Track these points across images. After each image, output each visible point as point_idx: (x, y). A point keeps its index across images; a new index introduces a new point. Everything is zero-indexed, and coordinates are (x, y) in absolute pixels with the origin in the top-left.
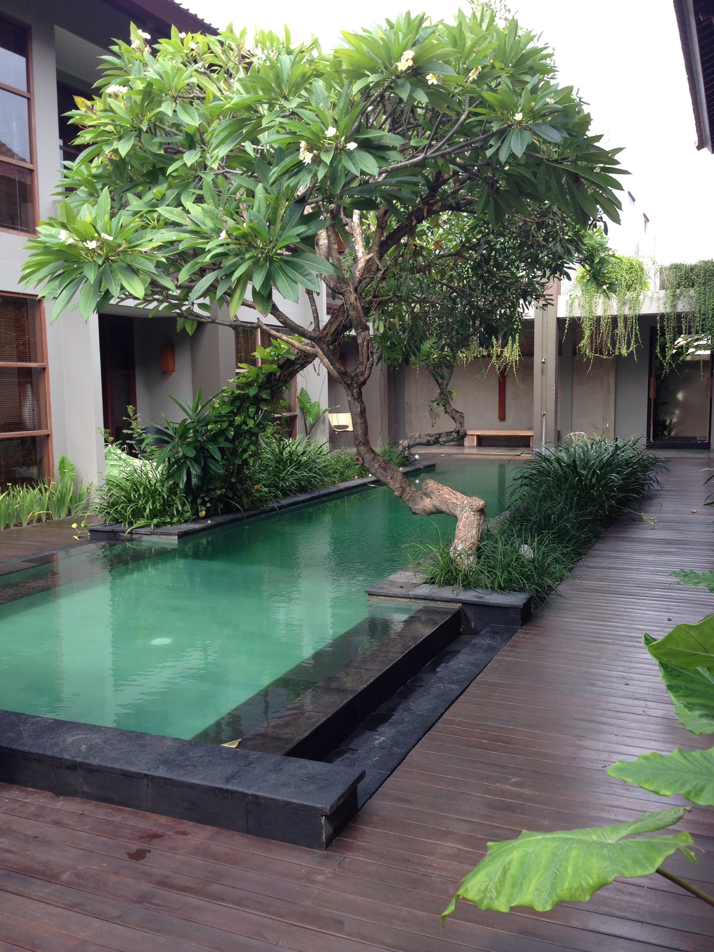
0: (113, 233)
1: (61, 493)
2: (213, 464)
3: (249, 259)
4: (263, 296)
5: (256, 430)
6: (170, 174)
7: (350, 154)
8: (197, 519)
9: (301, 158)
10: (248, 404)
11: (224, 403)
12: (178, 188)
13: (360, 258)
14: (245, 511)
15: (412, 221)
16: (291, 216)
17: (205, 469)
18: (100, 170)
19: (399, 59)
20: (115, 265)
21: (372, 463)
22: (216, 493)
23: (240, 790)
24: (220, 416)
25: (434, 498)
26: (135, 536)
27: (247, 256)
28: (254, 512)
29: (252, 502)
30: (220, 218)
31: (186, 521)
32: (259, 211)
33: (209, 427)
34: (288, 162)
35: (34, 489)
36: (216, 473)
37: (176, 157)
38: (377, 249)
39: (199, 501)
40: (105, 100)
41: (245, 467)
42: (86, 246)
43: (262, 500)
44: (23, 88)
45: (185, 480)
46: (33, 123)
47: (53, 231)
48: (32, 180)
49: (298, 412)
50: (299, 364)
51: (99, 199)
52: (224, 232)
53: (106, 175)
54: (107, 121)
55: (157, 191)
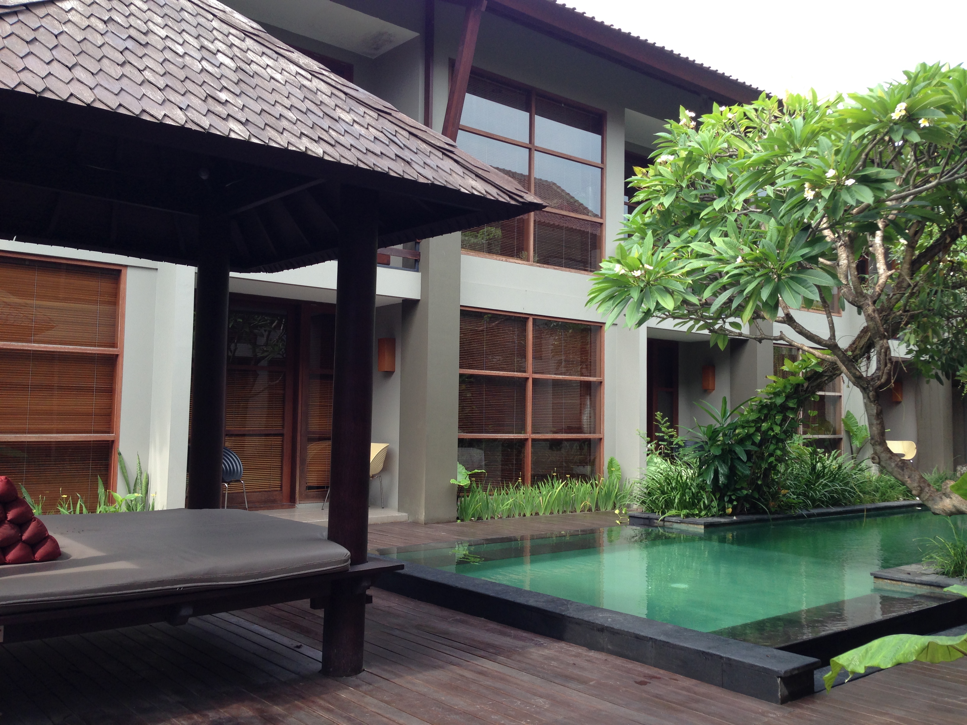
0: (654, 264)
1: (608, 489)
2: (739, 465)
3: (759, 276)
4: (771, 306)
5: (783, 436)
6: (702, 218)
7: (848, 188)
8: (724, 515)
9: (805, 196)
10: (775, 412)
11: (752, 410)
12: (708, 227)
13: (882, 274)
14: (771, 513)
15: (946, 239)
16: (797, 242)
17: (732, 470)
18: (651, 219)
19: (893, 111)
20: (654, 288)
21: (888, 462)
22: (742, 492)
23: (718, 653)
24: (748, 422)
25: (954, 498)
26: (666, 524)
27: (757, 275)
28: (779, 516)
29: (779, 506)
30: (738, 247)
31: (713, 516)
32: (771, 240)
33: (737, 431)
34: (794, 200)
35: (587, 483)
36: (742, 473)
37: (709, 204)
38: (908, 266)
39: (726, 499)
40: (656, 168)
41: (773, 472)
42: (633, 274)
43: (790, 506)
44: (598, 161)
45: (712, 477)
46: (604, 187)
47: (611, 265)
48: (601, 231)
49: (843, 435)
50: (827, 376)
51: (645, 240)
52: (740, 258)
53: (655, 223)
54: (657, 183)
55: (692, 231)
